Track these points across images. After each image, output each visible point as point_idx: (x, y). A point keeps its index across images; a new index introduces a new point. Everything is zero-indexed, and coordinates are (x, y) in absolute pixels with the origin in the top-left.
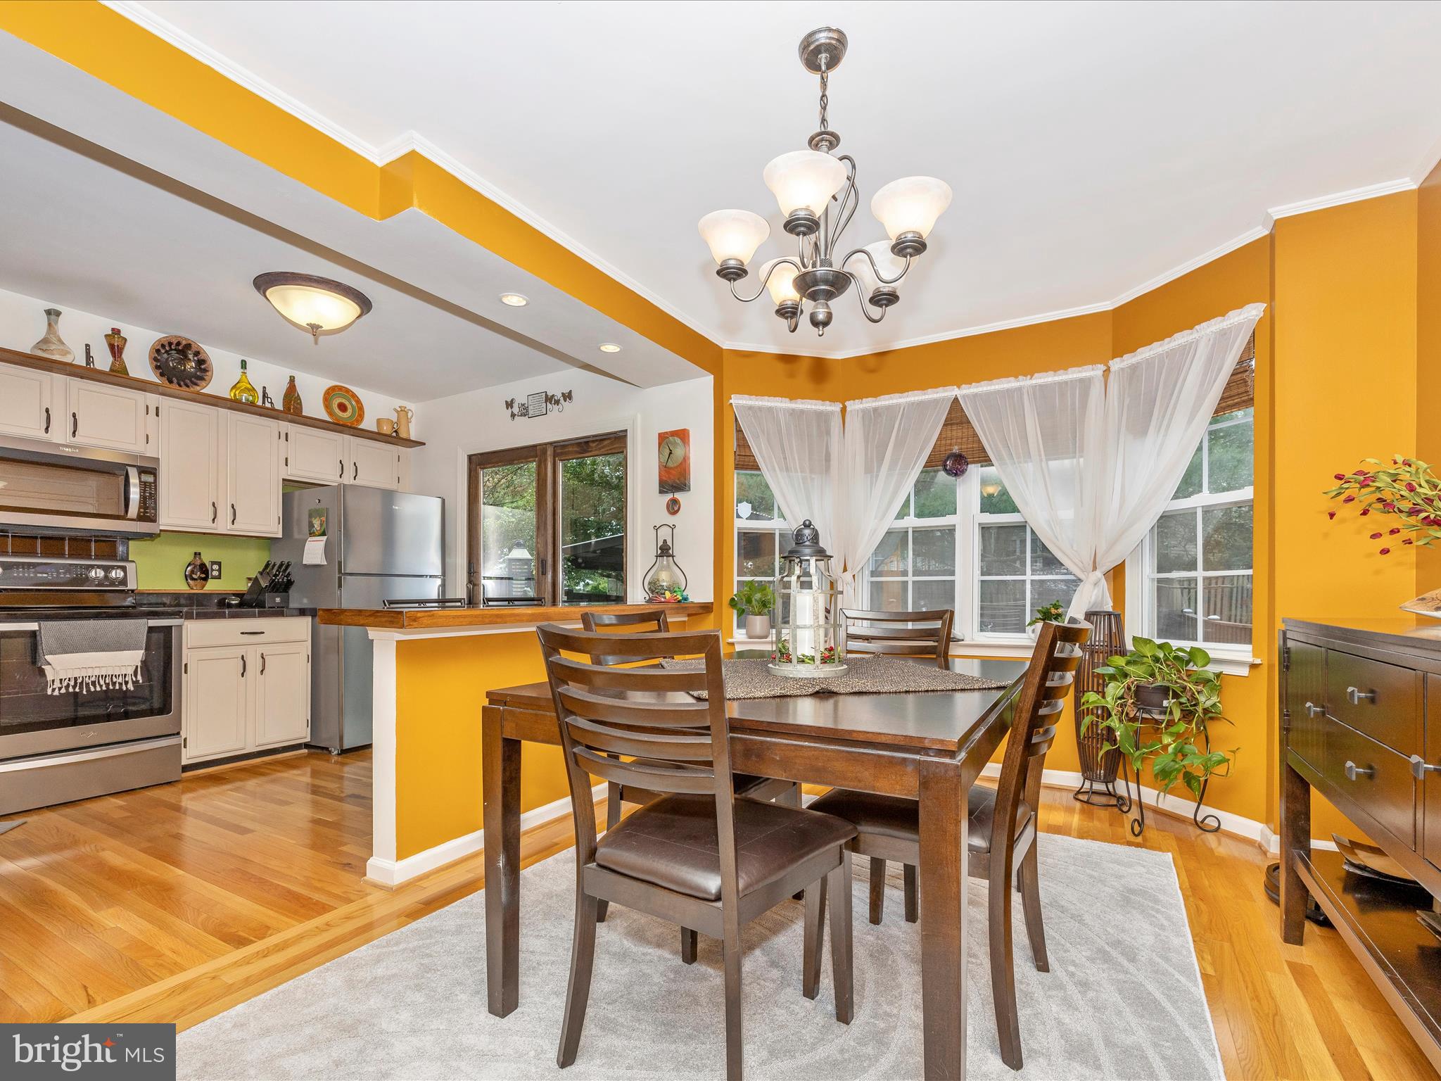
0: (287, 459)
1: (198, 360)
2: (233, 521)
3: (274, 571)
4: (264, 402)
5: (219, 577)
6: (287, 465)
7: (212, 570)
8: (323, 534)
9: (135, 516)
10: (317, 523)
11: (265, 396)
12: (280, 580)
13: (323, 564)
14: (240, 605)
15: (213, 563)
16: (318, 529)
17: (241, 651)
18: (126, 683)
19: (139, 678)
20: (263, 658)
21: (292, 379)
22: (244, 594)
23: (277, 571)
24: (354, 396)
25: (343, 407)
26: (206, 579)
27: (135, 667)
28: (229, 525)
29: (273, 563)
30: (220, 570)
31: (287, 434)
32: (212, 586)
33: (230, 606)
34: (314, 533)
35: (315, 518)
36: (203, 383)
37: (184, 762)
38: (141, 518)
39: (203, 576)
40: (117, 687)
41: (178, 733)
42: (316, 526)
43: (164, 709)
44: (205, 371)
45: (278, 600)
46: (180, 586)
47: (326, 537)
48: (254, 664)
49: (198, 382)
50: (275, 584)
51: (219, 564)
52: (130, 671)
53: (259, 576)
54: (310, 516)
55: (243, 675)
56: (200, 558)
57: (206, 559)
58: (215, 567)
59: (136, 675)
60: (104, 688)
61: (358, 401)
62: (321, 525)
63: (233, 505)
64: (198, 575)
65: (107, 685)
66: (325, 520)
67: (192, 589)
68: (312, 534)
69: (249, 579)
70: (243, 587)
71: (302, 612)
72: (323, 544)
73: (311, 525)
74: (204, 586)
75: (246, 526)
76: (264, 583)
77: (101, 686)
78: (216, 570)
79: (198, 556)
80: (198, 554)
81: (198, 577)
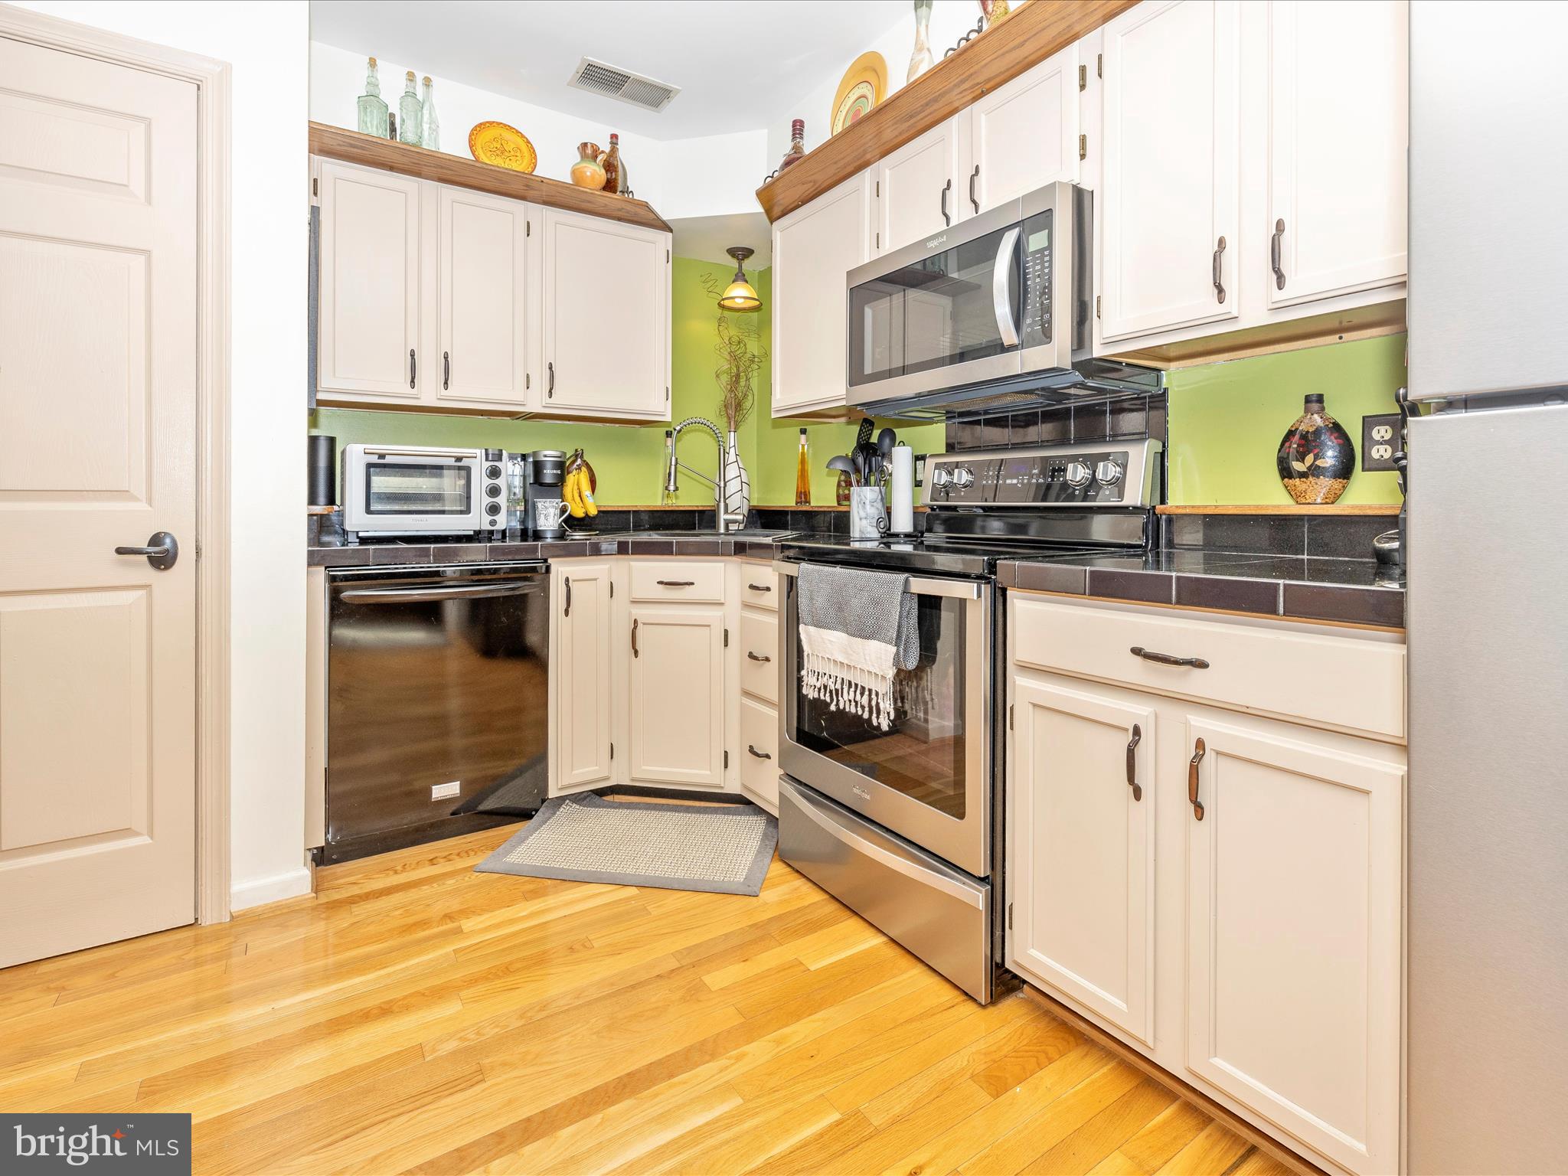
5: (1393, 464)
7: (1377, 443)
15: (1374, 420)
17: (1137, 710)
26: (1340, 473)
30: (1397, 442)
32: (1369, 493)
56: (1322, 412)
57: (1347, 413)
58: (1384, 432)
67: (1300, 502)
78: (1386, 442)
79: (1315, 406)
80: (1315, 401)
81: (1309, 468)
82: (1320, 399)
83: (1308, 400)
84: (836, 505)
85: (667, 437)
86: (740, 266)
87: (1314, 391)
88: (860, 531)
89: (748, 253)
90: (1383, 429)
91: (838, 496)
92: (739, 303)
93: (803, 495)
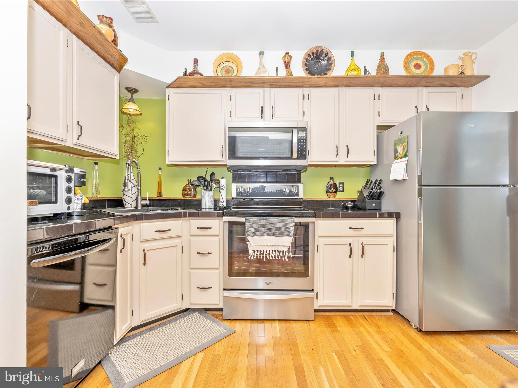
0: (379, 112)
1: (327, 59)
2: (347, 156)
3: (372, 186)
4: (365, 74)
5: (343, 191)
6: (379, 116)
7: (340, 187)
8: (406, 156)
9: (296, 157)
10: (400, 149)
11: (365, 71)
12: (375, 192)
13: (405, 178)
14: (353, 208)
15: (340, 183)
16: (401, 153)
17: (349, 240)
18: (284, 256)
19: (291, 254)
20: (363, 246)
21: (382, 55)
22: (356, 200)
23: (374, 185)
24: (426, 55)
25: (418, 66)
26: (336, 192)
27: (288, 247)
28: (346, 159)
29: (371, 181)
30: (343, 187)
31: (379, 95)
32: (339, 196)
33: (347, 208)
34: (398, 157)
35: (399, 145)
36: (330, 72)
37: (316, 308)
38: (299, 157)
39: (335, 190)
40: (280, 258)
41: (313, 290)
42: (399, 151)
43: (305, 273)
44: (331, 64)
45: (374, 205)
46: (323, 196)
47: (407, 158)
48: (357, 250)
49: (328, 72)
50: (372, 195)
51: (343, 183)
52: (286, 249)
53: (363, 189)
54: (395, 145)
55: (350, 257)
56: (333, 180)
57: (336, 181)
58: (341, 185)
59: (289, 252)
60: (274, 258)
61: (430, 59)
62: (404, 149)
63: (347, 145)
64: (332, 190)
65: (275, 257)
66: (406, 145)
67: (329, 198)
68: (396, 158)
69: (359, 191)
70: (355, 196)
71: (390, 215)
72: (405, 163)
73: (396, 151)
74: (335, 197)
75: (355, 158)
76: (366, 194)
77: (272, 257)
78: (342, 187)
79: (332, 179)
80: (332, 178)
81: (332, 191)
82: (333, 178)
83: (331, 178)
84: (182, 197)
85: (95, 165)
86: (132, 96)
87: (332, 176)
88: (209, 206)
89: (136, 91)
90: (341, 184)
91: (183, 194)
92: (132, 112)
93: (160, 194)
